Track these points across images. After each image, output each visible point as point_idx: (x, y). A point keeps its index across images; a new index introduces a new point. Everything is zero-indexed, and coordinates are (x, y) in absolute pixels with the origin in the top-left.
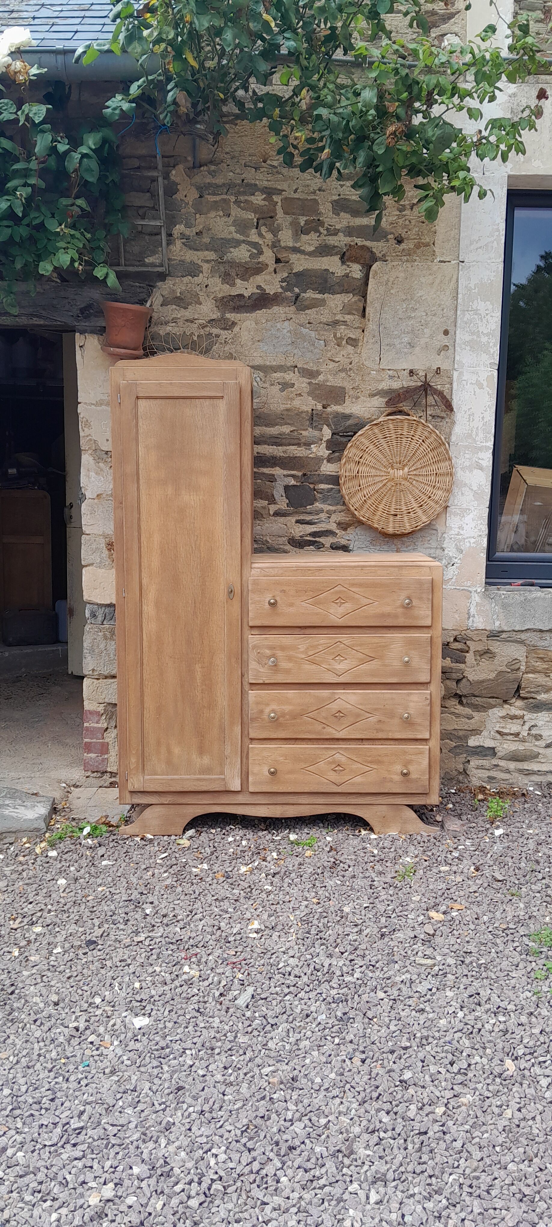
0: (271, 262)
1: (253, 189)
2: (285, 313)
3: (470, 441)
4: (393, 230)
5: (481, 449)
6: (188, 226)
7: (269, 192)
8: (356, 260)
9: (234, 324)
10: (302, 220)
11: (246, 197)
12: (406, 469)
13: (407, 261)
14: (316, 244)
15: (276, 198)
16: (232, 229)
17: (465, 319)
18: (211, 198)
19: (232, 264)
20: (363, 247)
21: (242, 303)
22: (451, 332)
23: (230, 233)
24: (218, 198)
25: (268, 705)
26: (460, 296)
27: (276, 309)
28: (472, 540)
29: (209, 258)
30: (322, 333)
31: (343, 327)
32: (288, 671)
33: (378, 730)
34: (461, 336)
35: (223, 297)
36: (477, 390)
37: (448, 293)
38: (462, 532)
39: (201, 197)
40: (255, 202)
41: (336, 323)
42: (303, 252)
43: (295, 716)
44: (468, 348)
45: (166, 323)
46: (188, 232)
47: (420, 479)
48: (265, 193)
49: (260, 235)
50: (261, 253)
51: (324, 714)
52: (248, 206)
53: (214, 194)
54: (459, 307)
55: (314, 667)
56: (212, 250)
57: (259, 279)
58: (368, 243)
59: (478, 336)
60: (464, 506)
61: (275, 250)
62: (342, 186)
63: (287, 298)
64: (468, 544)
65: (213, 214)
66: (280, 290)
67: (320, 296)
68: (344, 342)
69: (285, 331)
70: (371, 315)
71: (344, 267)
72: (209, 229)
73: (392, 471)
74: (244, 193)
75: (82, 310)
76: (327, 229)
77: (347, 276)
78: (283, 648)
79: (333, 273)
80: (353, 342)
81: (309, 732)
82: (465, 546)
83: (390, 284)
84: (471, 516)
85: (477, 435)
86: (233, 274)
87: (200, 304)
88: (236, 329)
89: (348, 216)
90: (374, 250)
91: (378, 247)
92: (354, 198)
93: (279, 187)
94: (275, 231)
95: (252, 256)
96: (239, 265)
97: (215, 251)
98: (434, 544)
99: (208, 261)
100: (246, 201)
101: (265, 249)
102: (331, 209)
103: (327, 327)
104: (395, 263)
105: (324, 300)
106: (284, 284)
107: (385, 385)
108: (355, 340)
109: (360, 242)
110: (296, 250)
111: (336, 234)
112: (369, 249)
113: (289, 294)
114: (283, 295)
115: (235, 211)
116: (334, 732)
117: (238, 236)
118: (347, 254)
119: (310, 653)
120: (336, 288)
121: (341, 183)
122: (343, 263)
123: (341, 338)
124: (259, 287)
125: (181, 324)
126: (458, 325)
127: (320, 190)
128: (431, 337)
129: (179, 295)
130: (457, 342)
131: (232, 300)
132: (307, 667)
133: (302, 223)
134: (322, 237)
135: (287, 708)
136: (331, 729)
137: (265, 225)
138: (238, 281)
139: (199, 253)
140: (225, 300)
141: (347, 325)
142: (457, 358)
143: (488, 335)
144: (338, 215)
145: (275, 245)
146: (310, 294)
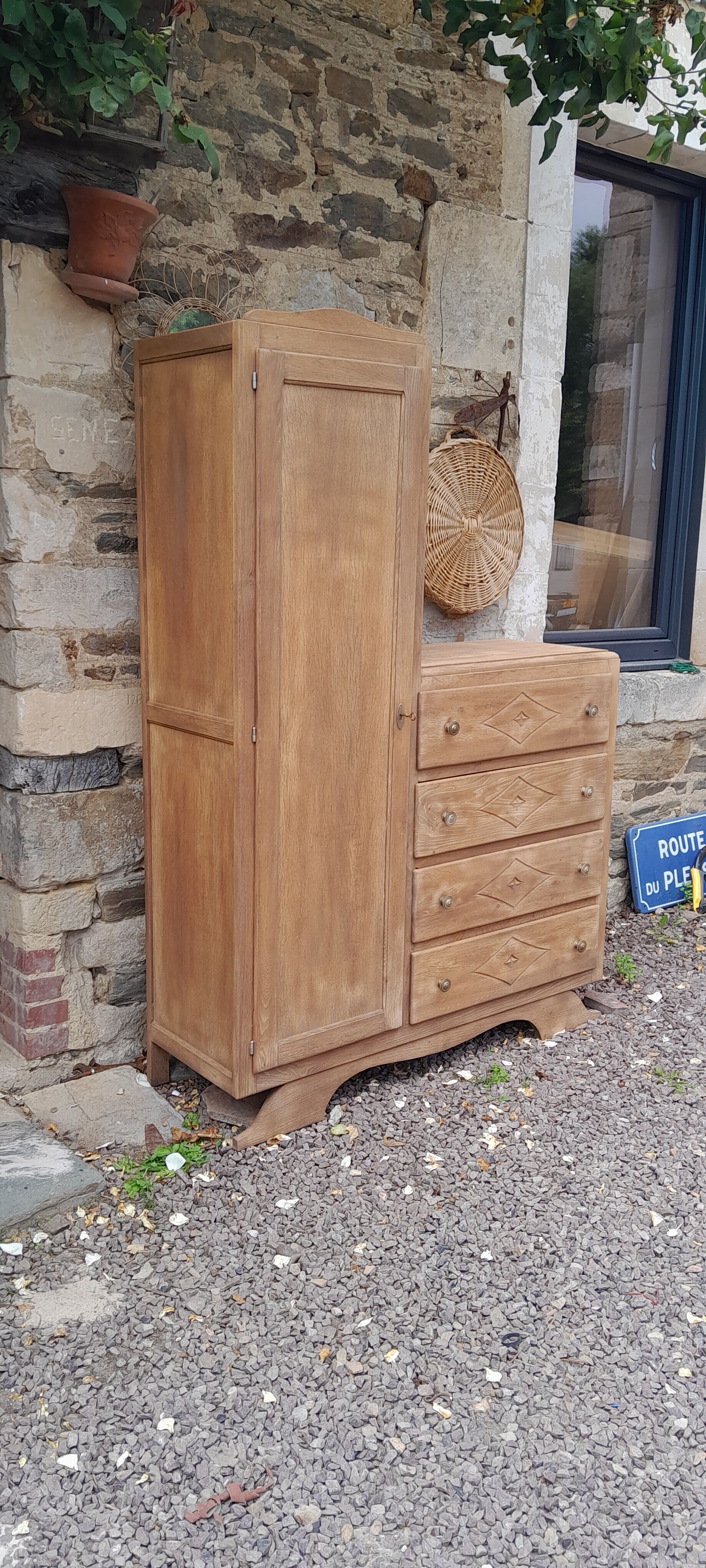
0: (310, 170)
1: (286, 38)
2: (327, 258)
3: (534, 480)
4: (457, 157)
5: (544, 492)
6: (193, 76)
7: (311, 52)
8: (415, 193)
9: (258, 264)
10: (352, 111)
11: (278, 51)
12: (480, 518)
13: (472, 208)
14: (369, 154)
15: (320, 65)
16: (258, 100)
17: (533, 306)
18: (229, 38)
19: (258, 159)
20: (423, 174)
21: (270, 231)
22: (517, 322)
23: (255, 106)
24: (237, 40)
25: (437, 886)
26: (528, 271)
27: (314, 249)
28: (533, 618)
29: (221, 143)
30: (372, 298)
31: (400, 294)
32: (461, 831)
33: (554, 895)
34: (530, 331)
35: (245, 216)
36: (543, 408)
37: (514, 265)
38: (523, 608)
39: (211, 30)
40: (291, 62)
41: (389, 287)
42: (351, 164)
43: (468, 896)
44: (535, 348)
45: (162, 245)
46: (192, 87)
47: (493, 532)
48: (304, 51)
49: (297, 120)
50: (295, 151)
51: (499, 887)
52: (281, 67)
53: (232, 31)
54: (527, 288)
55: (491, 818)
56: (225, 129)
57: (295, 195)
58: (428, 169)
59: (546, 333)
60: (526, 572)
61: (316, 150)
62: (401, 69)
63: (329, 234)
64: (529, 624)
65: (229, 66)
66: (321, 220)
67: (372, 240)
68: (400, 318)
69: (327, 288)
70: (432, 281)
71: (401, 200)
72: (225, 92)
73: (466, 521)
74: (274, 42)
75: (21, 197)
76: (383, 134)
77: (404, 214)
78: (457, 797)
79: (389, 207)
80: (411, 319)
81: (482, 916)
82: (527, 626)
83: (453, 237)
84: (533, 585)
85: (541, 472)
86: (258, 178)
87: (212, 220)
88: (260, 274)
89: (403, 118)
90: (436, 182)
91: (442, 178)
92: (414, 92)
93: (322, 47)
94: (317, 119)
95: (283, 154)
96: (269, 165)
97: (231, 132)
98: (493, 626)
99: (220, 147)
100: (278, 57)
101: (302, 147)
102: (386, 102)
103: (378, 291)
104: (459, 208)
105: (377, 247)
106: (328, 211)
107: (448, 390)
108: (413, 315)
109: (420, 165)
110: (343, 158)
111: (391, 145)
112: (430, 179)
113: (332, 228)
114: (325, 229)
115: (261, 69)
116: (510, 909)
117: (265, 115)
118: (405, 180)
119: (487, 799)
120: (392, 230)
121: (402, 65)
122: (400, 192)
123: (396, 311)
124: (293, 208)
125: (182, 251)
126: (526, 313)
127: (375, 67)
128: (497, 325)
129: (179, 198)
130: (524, 338)
131: (257, 223)
132: (485, 820)
133: (353, 116)
134: (376, 145)
135: (459, 886)
136: (506, 906)
137: (304, 105)
138: (264, 192)
139: (207, 130)
140: (247, 221)
141: (404, 292)
142: (524, 360)
143: (555, 332)
144: (394, 115)
145: (316, 144)
146: (360, 234)
